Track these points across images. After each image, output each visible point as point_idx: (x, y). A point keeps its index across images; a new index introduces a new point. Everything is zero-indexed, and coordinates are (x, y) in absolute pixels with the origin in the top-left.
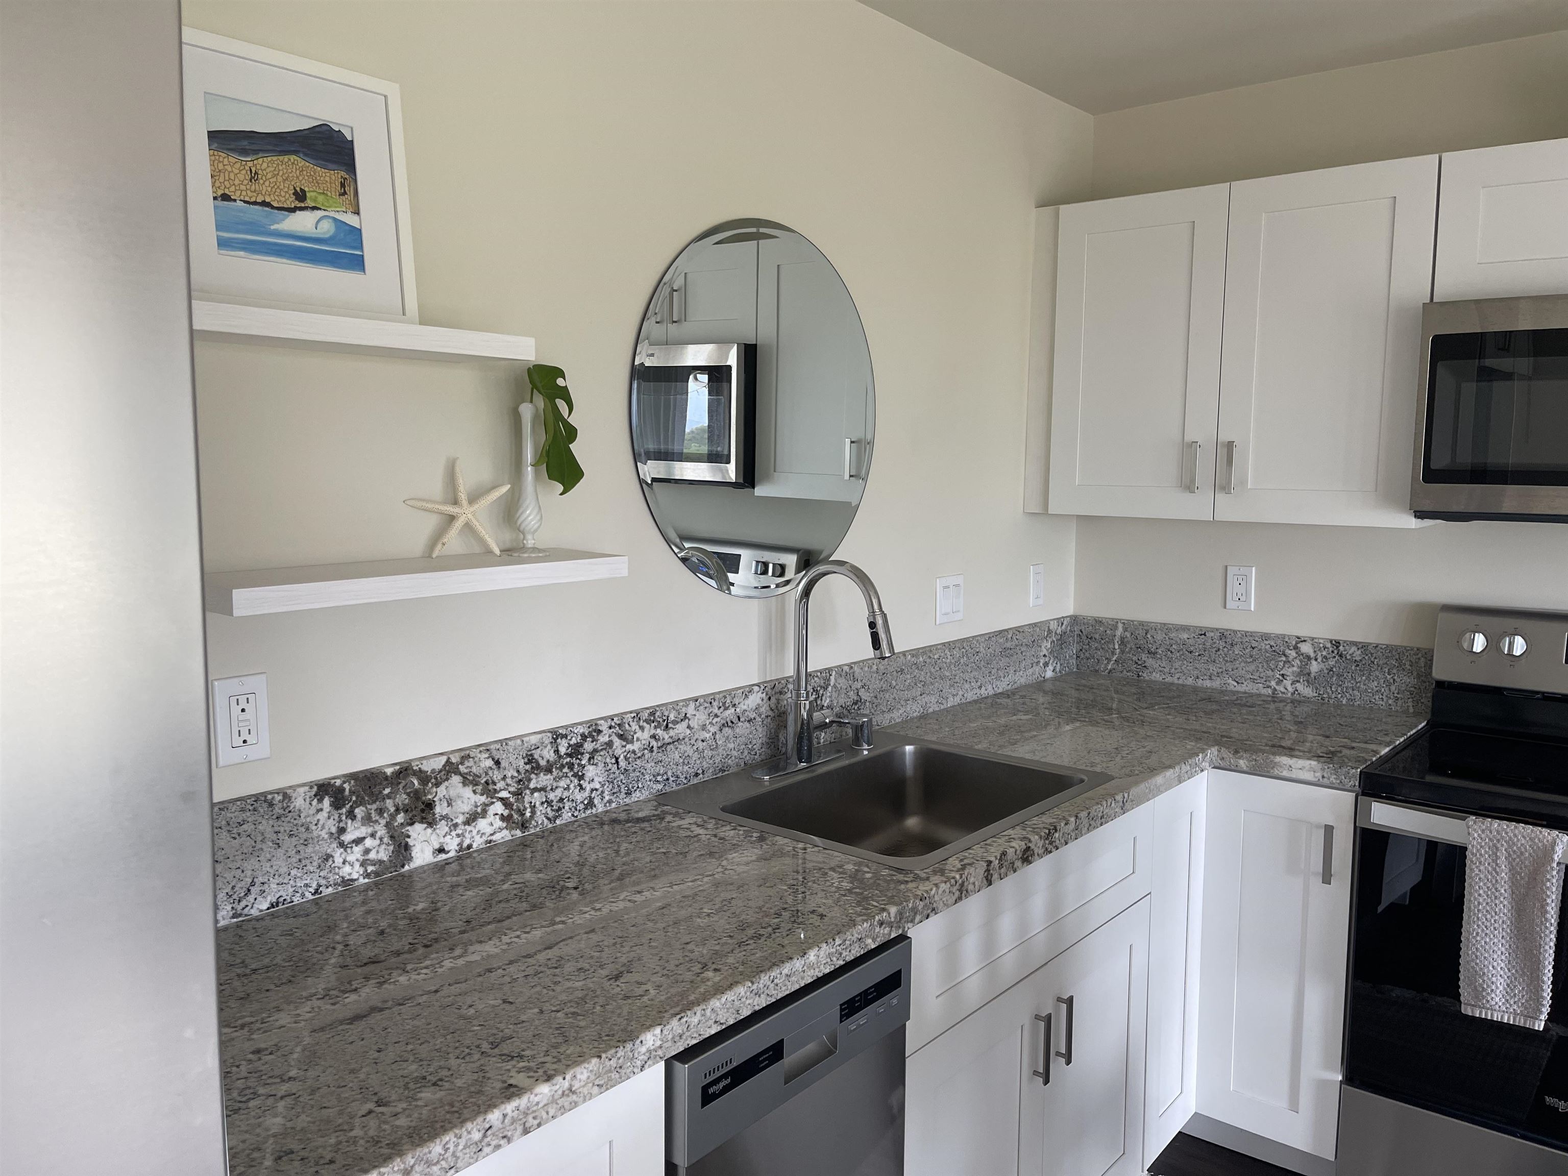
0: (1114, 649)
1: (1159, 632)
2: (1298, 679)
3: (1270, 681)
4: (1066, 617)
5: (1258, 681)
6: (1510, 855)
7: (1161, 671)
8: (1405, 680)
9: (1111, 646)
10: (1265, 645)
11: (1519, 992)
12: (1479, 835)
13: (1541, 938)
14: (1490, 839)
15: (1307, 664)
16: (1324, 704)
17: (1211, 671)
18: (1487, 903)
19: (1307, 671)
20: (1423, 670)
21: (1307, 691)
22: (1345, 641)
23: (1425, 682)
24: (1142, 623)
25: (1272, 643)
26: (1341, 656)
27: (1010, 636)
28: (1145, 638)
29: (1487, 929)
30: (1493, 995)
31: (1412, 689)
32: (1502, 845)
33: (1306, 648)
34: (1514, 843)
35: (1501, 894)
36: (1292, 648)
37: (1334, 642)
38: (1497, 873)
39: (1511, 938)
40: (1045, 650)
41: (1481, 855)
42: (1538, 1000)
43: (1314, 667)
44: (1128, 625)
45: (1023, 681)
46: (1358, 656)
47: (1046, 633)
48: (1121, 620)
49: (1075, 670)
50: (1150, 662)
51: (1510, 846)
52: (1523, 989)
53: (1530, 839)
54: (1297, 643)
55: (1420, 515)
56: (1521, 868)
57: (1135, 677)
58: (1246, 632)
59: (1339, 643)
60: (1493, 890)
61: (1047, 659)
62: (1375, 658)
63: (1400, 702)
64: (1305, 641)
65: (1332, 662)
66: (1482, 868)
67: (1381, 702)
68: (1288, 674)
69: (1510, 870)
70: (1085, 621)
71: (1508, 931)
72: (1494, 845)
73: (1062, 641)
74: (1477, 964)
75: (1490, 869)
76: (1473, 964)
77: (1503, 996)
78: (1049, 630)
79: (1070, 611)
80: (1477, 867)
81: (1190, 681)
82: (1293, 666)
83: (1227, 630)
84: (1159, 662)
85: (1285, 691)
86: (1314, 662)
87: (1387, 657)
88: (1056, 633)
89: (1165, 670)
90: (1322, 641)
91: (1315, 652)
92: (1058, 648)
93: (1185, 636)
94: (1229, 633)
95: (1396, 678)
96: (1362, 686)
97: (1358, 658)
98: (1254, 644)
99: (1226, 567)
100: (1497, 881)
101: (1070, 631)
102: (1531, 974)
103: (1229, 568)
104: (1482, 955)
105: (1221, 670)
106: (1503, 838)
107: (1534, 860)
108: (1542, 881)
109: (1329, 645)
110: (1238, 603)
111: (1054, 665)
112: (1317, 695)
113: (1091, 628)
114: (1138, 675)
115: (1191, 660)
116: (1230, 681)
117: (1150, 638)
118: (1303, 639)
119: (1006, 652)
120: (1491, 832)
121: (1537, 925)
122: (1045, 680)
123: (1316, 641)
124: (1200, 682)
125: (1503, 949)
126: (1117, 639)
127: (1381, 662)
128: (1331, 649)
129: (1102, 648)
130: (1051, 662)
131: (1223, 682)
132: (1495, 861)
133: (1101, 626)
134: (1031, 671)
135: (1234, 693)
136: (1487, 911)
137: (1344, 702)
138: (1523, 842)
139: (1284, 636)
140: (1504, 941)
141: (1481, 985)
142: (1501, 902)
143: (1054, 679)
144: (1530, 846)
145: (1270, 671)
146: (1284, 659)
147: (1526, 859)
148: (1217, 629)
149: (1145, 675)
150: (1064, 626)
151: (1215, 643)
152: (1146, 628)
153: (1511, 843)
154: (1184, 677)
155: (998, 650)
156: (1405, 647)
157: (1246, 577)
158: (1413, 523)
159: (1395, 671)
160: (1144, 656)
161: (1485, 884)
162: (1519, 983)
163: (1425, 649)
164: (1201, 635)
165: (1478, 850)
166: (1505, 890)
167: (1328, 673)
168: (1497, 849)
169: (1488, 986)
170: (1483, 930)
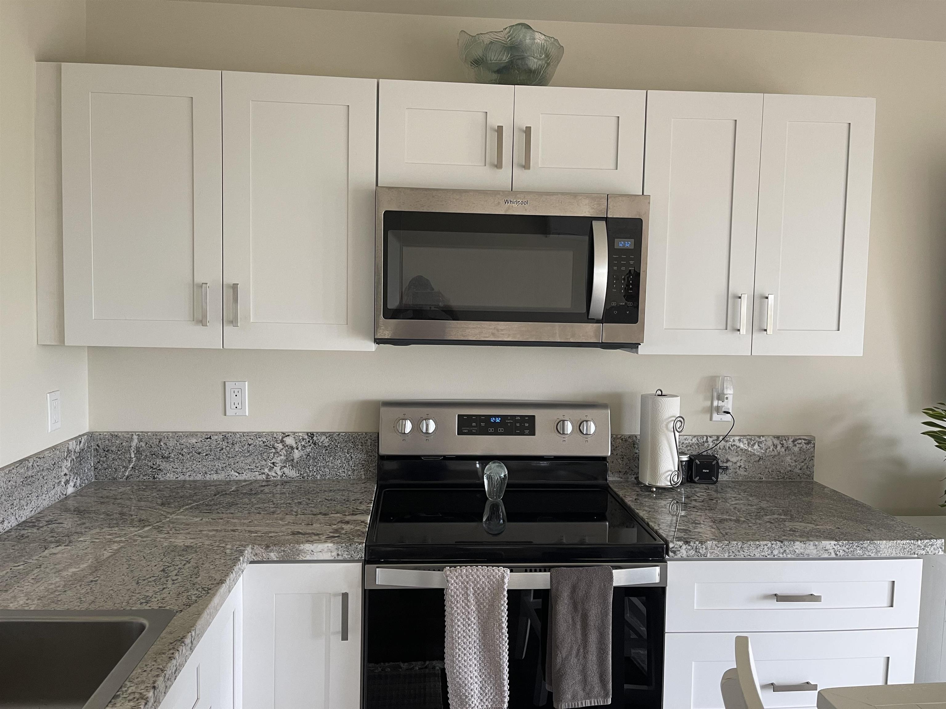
0: (131, 458)
1: (171, 439)
2: (285, 464)
3: (264, 469)
4: (83, 435)
5: (255, 470)
6: (475, 591)
7: (174, 472)
8: (359, 456)
9: (128, 456)
10: (259, 442)
11: (489, 691)
12: (455, 581)
13: (500, 647)
14: (462, 583)
15: (291, 453)
16: (304, 481)
17: (217, 466)
18: (464, 631)
19: (292, 458)
20: (370, 447)
21: (292, 473)
22: (317, 433)
23: (371, 456)
24: (155, 434)
25: (264, 440)
26: (315, 444)
27: (30, 464)
28: (159, 446)
29: (465, 650)
30: (473, 700)
31: (363, 462)
32: (470, 585)
33: (290, 441)
34: (478, 582)
35: (472, 622)
36: (279, 442)
37: (309, 434)
38: (468, 606)
39: (480, 652)
40: (65, 470)
41: (457, 596)
42: (501, 694)
43: (297, 454)
44: (141, 436)
45: (46, 503)
46: (326, 442)
47: (66, 454)
48: (135, 432)
49: (93, 480)
50: (164, 465)
51: (475, 585)
52: (491, 688)
53: (488, 577)
54: (283, 438)
55: (378, 341)
56: (484, 600)
57: (151, 479)
58: (243, 433)
59: (313, 434)
60: (467, 620)
61: (68, 477)
62: (339, 443)
63: (356, 473)
64: (288, 435)
65: (308, 450)
66: (458, 605)
67: (344, 474)
68: (278, 462)
69: (476, 603)
70: (102, 436)
71: (478, 647)
72: (465, 586)
73: (81, 457)
74: (460, 679)
75: (463, 605)
76: (458, 680)
77: (478, 697)
78: (68, 450)
79: (87, 430)
80: (455, 605)
81: (199, 477)
82: (281, 455)
83: (228, 433)
84: (172, 464)
85: (276, 475)
86: (296, 451)
87: (346, 442)
88: (75, 452)
89: (177, 470)
90: (300, 434)
91: (296, 443)
92: (77, 465)
93: (194, 441)
94: (229, 435)
95: (352, 455)
96: (330, 464)
97: (327, 445)
98: (250, 442)
99: (225, 382)
100: (469, 613)
101: (88, 447)
102: (495, 675)
103: (227, 383)
104: (463, 670)
105: (225, 465)
106: (470, 580)
107: (491, 592)
108: (498, 606)
109: (306, 437)
110: (236, 410)
111: (75, 480)
112: (299, 475)
113: (107, 442)
114: (154, 478)
115: (200, 460)
116: (233, 472)
117: (163, 445)
118: (287, 434)
119: (27, 481)
120: (462, 577)
121: (497, 639)
122: (67, 497)
123: (297, 434)
124: (208, 477)
125: (476, 662)
126: (133, 449)
127: (342, 446)
128: (308, 440)
129: (119, 459)
130: (71, 479)
131: (227, 474)
132: (466, 598)
133: (117, 440)
134: (53, 492)
135: (237, 482)
136: (464, 637)
137: (319, 478)
138: (483, 580)
139: (273, 433)
140: (475, 656)
141: (464, 694)
142: (472, 627)
143: (76, 494)
144: (488, 582)
145: (264, 462)
146: (274, 451)
147: (486, 592)
148: (220, 433)
149: (160, 476)
150: (82, 444)
151: (219, 444)
152: (159, 437)
153: (476, 583)
154: (194, 475)
155: (19, 480)
156: (358, 433)
157: (241, 390)
158: (372, 347)
159: (352, 451)
160: (158, 461)
161: (461, 617)
162: (488, 684)
163: (370, 433)
164: (207, 439)
165: (455, 593)
166: (474, 618)
167: (306, 458)
168: (467, 589)
169: (469, 694)
170: (462, 652)
